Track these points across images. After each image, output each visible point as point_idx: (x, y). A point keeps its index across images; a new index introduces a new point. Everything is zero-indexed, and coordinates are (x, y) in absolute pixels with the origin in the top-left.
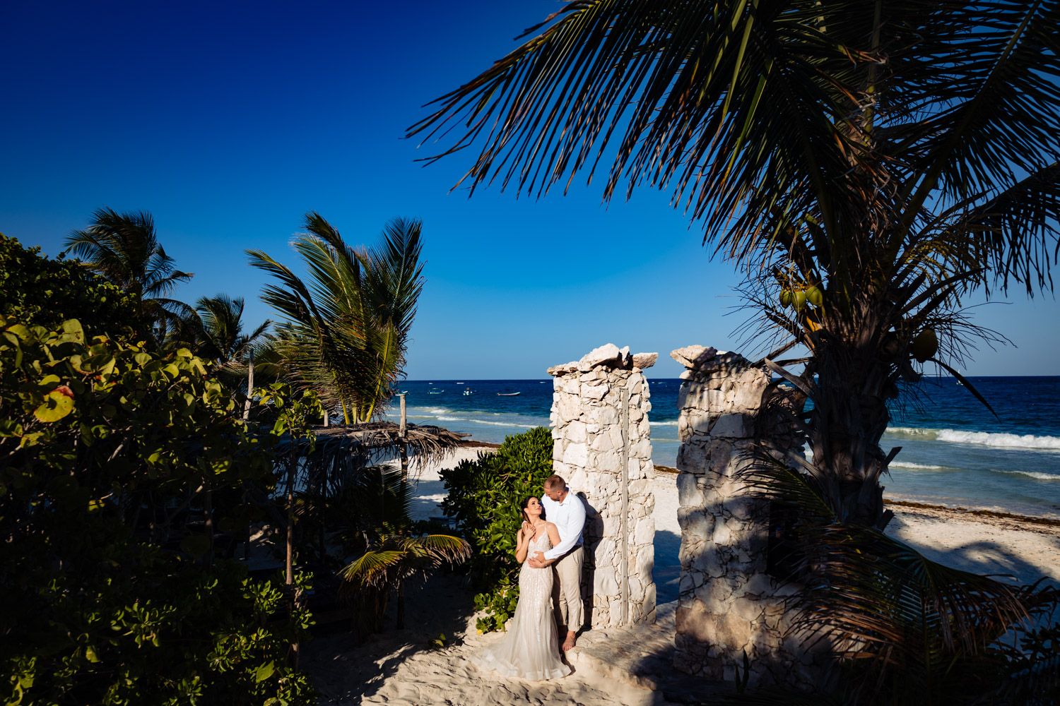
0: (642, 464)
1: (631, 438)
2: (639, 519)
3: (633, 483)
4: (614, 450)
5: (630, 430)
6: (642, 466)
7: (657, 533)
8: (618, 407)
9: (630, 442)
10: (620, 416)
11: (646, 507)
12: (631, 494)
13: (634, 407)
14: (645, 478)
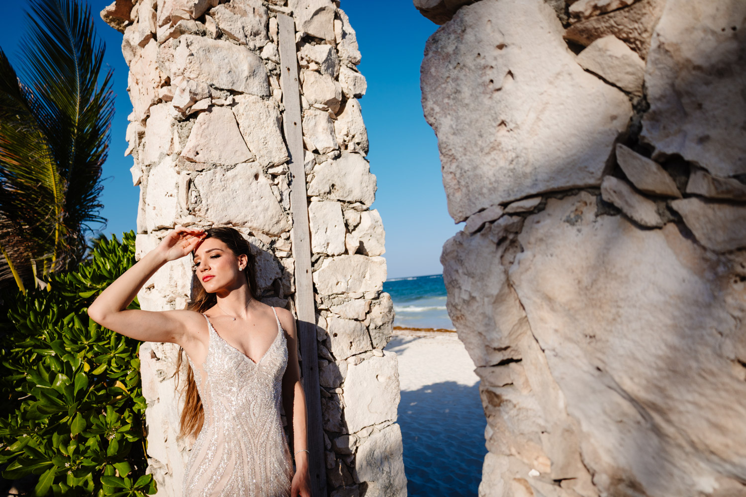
0: (352, 217)
1: (311, 147)
2: (352, 360)
3: (326, 263)
4: (257, 167)
5: (308, 125)
6: (352, 224)
7: (406, 398)
8: (264, 55)
9: (310, 156)
10: (273, 80)
11: (372, 326)
12: (323, 292)
13: (313, 66)
14: (361, 251)
